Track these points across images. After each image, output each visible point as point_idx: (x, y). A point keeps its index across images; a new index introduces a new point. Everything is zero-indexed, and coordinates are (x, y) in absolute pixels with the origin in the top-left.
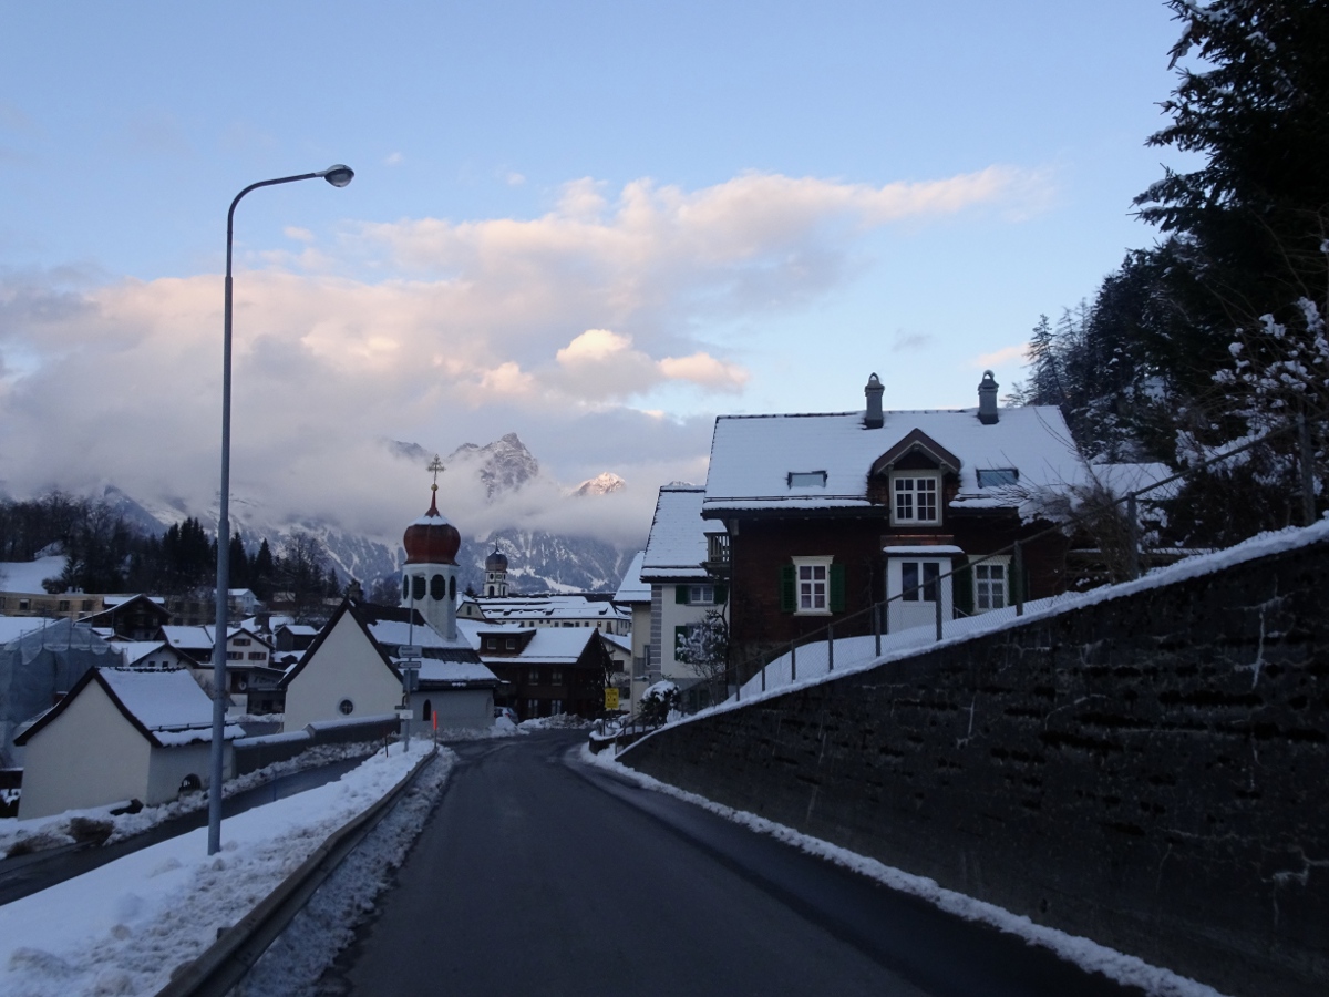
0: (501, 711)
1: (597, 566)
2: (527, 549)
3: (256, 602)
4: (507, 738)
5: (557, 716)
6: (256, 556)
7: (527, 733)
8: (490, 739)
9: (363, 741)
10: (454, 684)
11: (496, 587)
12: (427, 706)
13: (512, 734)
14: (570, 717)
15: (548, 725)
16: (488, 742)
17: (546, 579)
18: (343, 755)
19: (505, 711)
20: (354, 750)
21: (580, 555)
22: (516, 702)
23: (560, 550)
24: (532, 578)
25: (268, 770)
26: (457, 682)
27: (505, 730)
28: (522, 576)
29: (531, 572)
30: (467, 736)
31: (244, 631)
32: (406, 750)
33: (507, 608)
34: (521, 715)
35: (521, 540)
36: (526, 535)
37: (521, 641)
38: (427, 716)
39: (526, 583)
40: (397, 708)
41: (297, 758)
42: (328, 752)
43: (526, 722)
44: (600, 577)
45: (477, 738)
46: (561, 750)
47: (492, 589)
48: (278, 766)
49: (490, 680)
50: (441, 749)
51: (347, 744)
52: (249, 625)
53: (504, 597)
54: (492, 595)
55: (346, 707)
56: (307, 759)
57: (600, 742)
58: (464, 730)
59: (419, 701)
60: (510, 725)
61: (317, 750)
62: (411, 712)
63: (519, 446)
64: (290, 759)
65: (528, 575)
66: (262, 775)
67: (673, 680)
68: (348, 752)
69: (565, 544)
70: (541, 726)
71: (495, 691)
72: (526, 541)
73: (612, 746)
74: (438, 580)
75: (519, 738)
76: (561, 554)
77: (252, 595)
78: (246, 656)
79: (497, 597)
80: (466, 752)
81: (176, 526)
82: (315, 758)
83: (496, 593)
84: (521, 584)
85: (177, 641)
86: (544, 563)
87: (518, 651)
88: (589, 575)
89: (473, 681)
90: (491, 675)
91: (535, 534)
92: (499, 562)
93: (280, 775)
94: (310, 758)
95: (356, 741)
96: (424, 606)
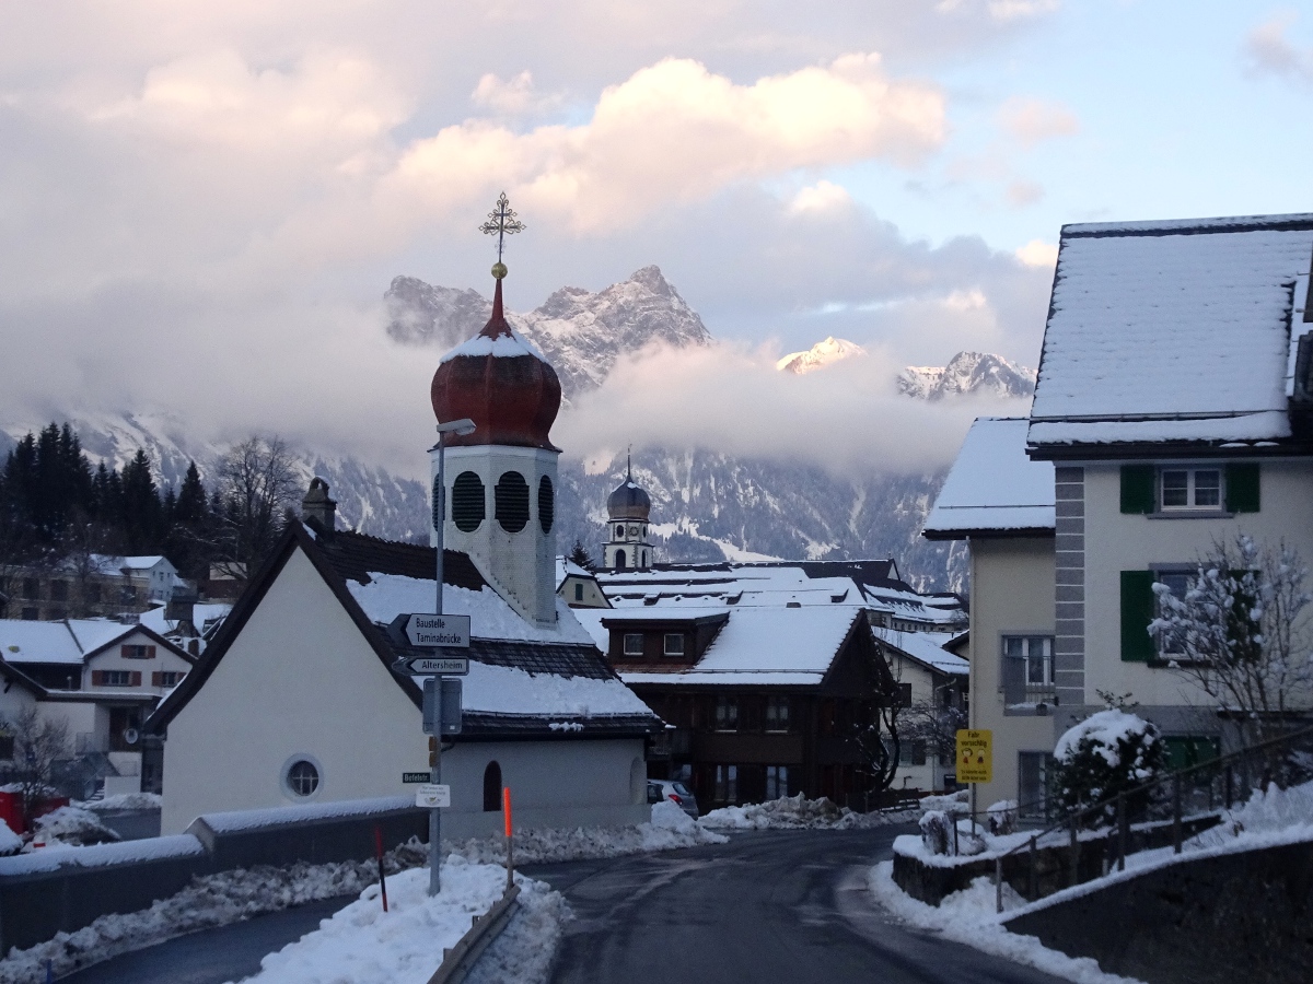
0: (659, 788)
1: (817, 516)
2: (683, 485)
3: (179, 582)
4: (680, 853)
5: (783, 801)
6: (177, 495)
7: (724, 839)
8: (639, 853)
9: (339, 860)
10: (554, 726)
11: (629, 550)
12: (493, 777)
13: (690, 842)
14: (812, 804)
15: (763, 821)
16: (639, 863)
17: (719, 542)
18: (286, 895)
19: (668, 789)
20: (315, 882)
21: (784, 497)
22: (687, 769)
23: (745, 487)
24: (692, 541)
25: (86, 937)
26: (561, 720)
27: (674, 832)
28: (674, 537)
29: (692, 529)
30: (587, 848)
31: (142, 629)
32: (435, 889)
33: (652, 591)
34: (702, 799)
35: (672, 470)
36: (681, 459)
37: (699, 636)
38: (492, 801)
39: (683, 550)
40: (410, 778)
41: (166, 904)
42: (248, 889)
43: (714, 814)
44: (822, 538)
45: (610, 853)
46: (822, 886)
47: (621, 555)
48: (114, 924)
49: (637, 718)
50: (526, 886)
51: (297, 869)
52: (155, 621)
53: (644, 569)
54: (621, 566)
55: (303, 776)
56: (191, 906)
57: (944, 871)
58: (580, 834)
59: (474, 764)
60: (685, 823)
61: (220, 882)
62: (446, 788)
63: (665, 290)
64: (149, 906)
65: (687, 535)
66: (70, 949)
67: (1133, 709)
68: (298, 887)
69: (754, 476)
70: (748, 824)
71: (648, 742)
72: (682, 475)
73: (981, 885)
74: (511, 485)
75: (705, 852)
76: (748, 494)
77: (168, 567)
78: (147, 679)
79: (631, 570)
80: (585, 889)
81: (29, 439)
82: (213, 904)
83: (629, 563)
84: (672, 552)
85: (15, 649)
86: (716, 512)
87: (692, 659)
88: (802, 535)
89: (598, 719)
90: (639, 707)
91: (699, 456)
92: (632, 503)
93: (119, 949)
94: (201, 903)
95: (320, 860)
96: (481, 544)
